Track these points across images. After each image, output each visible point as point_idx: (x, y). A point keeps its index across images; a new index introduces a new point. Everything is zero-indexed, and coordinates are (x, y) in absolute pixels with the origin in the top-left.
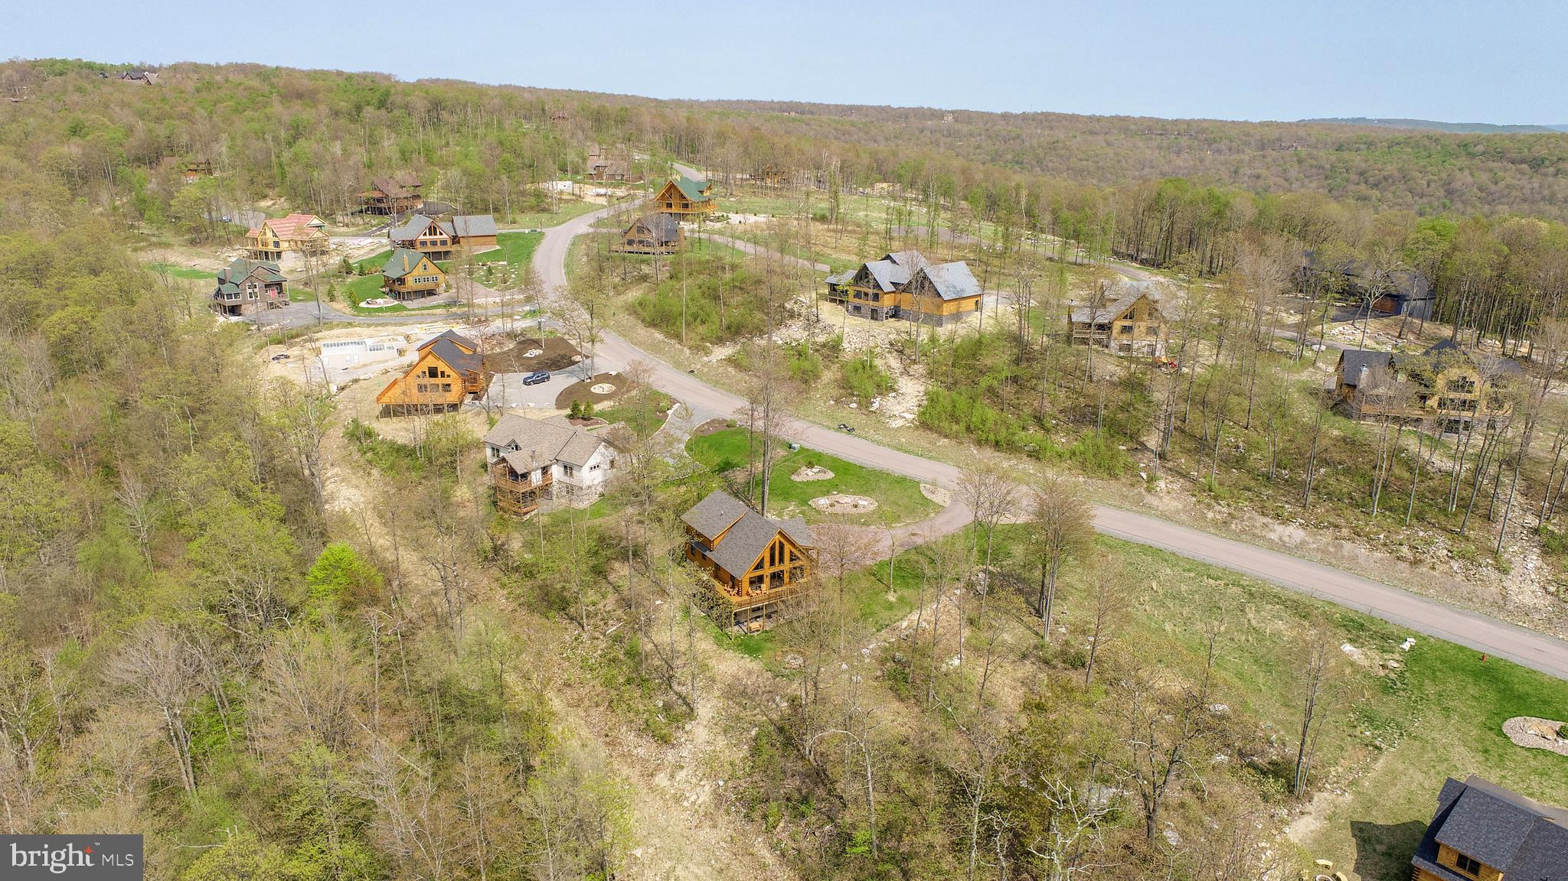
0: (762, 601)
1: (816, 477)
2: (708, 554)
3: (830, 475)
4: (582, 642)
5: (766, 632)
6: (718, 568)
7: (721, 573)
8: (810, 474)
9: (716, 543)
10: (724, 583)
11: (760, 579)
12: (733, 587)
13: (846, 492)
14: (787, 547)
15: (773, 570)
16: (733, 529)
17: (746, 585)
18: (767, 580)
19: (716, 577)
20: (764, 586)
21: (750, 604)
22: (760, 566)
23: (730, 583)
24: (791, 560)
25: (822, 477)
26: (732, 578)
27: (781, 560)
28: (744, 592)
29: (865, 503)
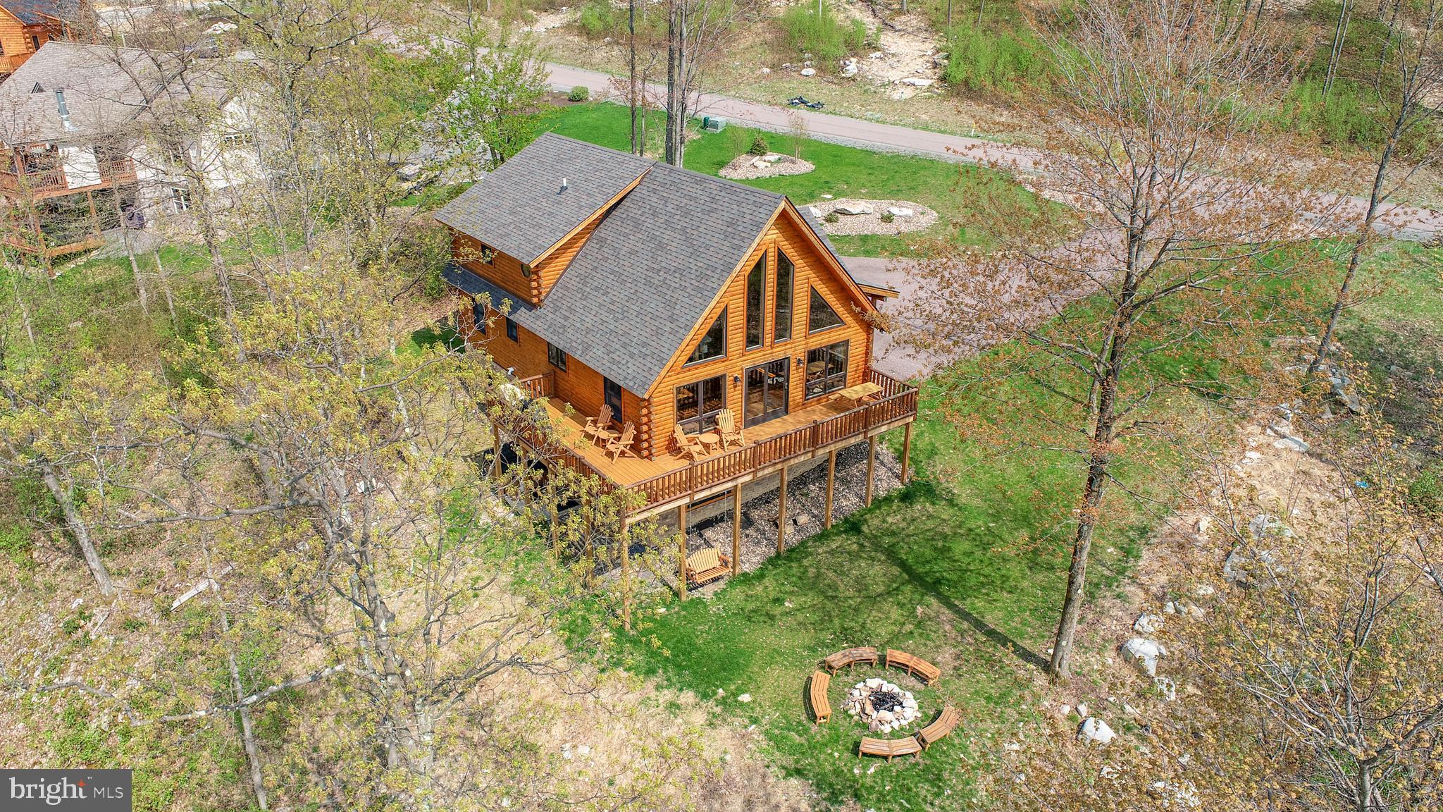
0: (729, 470)
1: (776, 170)
2: (523, 318)
3: (805, 167)
4: (86, 641)
5: (746, 579)
6: (559, 358)
7: (571, 380)
8: (761, 165)
9: (548, 277)
10: (583, 411)
11: (715, 388)
12: (616, 424)
13: (854, 194)
14: (804, 278)
15: (759, 357)
16: (603, 232)
17: (664, 416)
18: (735, 395)
19: (557, 394)
20: (728, 418)
21: (689, 482)
22: (715, 342)
23: (606, 412)
24: (814, 324)
25: (786, 169)
26: (613, 390)
27: (782, 330)
28: (659, 441)
29: (909, 212)
